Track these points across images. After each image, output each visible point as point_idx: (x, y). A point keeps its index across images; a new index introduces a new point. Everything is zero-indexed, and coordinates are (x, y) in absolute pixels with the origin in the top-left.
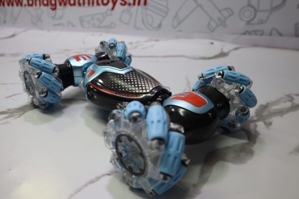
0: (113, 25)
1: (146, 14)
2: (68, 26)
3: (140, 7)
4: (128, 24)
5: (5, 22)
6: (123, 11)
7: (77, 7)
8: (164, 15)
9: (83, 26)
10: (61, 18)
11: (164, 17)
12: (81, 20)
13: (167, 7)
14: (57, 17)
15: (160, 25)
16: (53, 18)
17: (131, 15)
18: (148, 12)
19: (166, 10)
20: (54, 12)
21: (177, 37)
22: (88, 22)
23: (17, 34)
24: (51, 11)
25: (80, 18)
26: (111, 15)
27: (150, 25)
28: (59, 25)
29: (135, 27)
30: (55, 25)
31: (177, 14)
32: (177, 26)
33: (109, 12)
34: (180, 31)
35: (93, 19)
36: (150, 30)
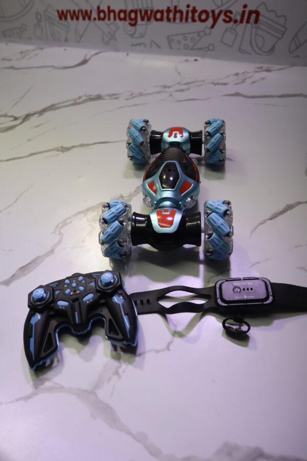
0: (211, 47)
1: (256, 35)
2: (151, 46)
3: (249, 25)
4: (231, 47)
5: (66, 40)
6: (226, 30)
7: (165, 23)
8: (280, 36)
9: (171, 47)
10: (142, 36)
11: (279, 39)
12: (170, 40)
13: (284, 26)
14: (137, 35)
15: (273, 48)
16: (132, 36)
17: (236, 36)
18: (259, 32)
19: (283, 29)
20: (134, 28)
21: (293, 65)
22: (179, 42)
23: (89, 59)
24: (130, 28)
25: (168, 37)
26: (210, 34)
27: (260, 49)
28: (139, 44)
29: (240, 50)
30: (133, 45)
31: (296, 35)
32: (294, 51)
33: (208, 31)
34: (298, 57)
35: (185, 39)
36: (259, 54)
